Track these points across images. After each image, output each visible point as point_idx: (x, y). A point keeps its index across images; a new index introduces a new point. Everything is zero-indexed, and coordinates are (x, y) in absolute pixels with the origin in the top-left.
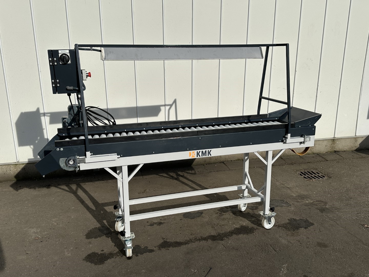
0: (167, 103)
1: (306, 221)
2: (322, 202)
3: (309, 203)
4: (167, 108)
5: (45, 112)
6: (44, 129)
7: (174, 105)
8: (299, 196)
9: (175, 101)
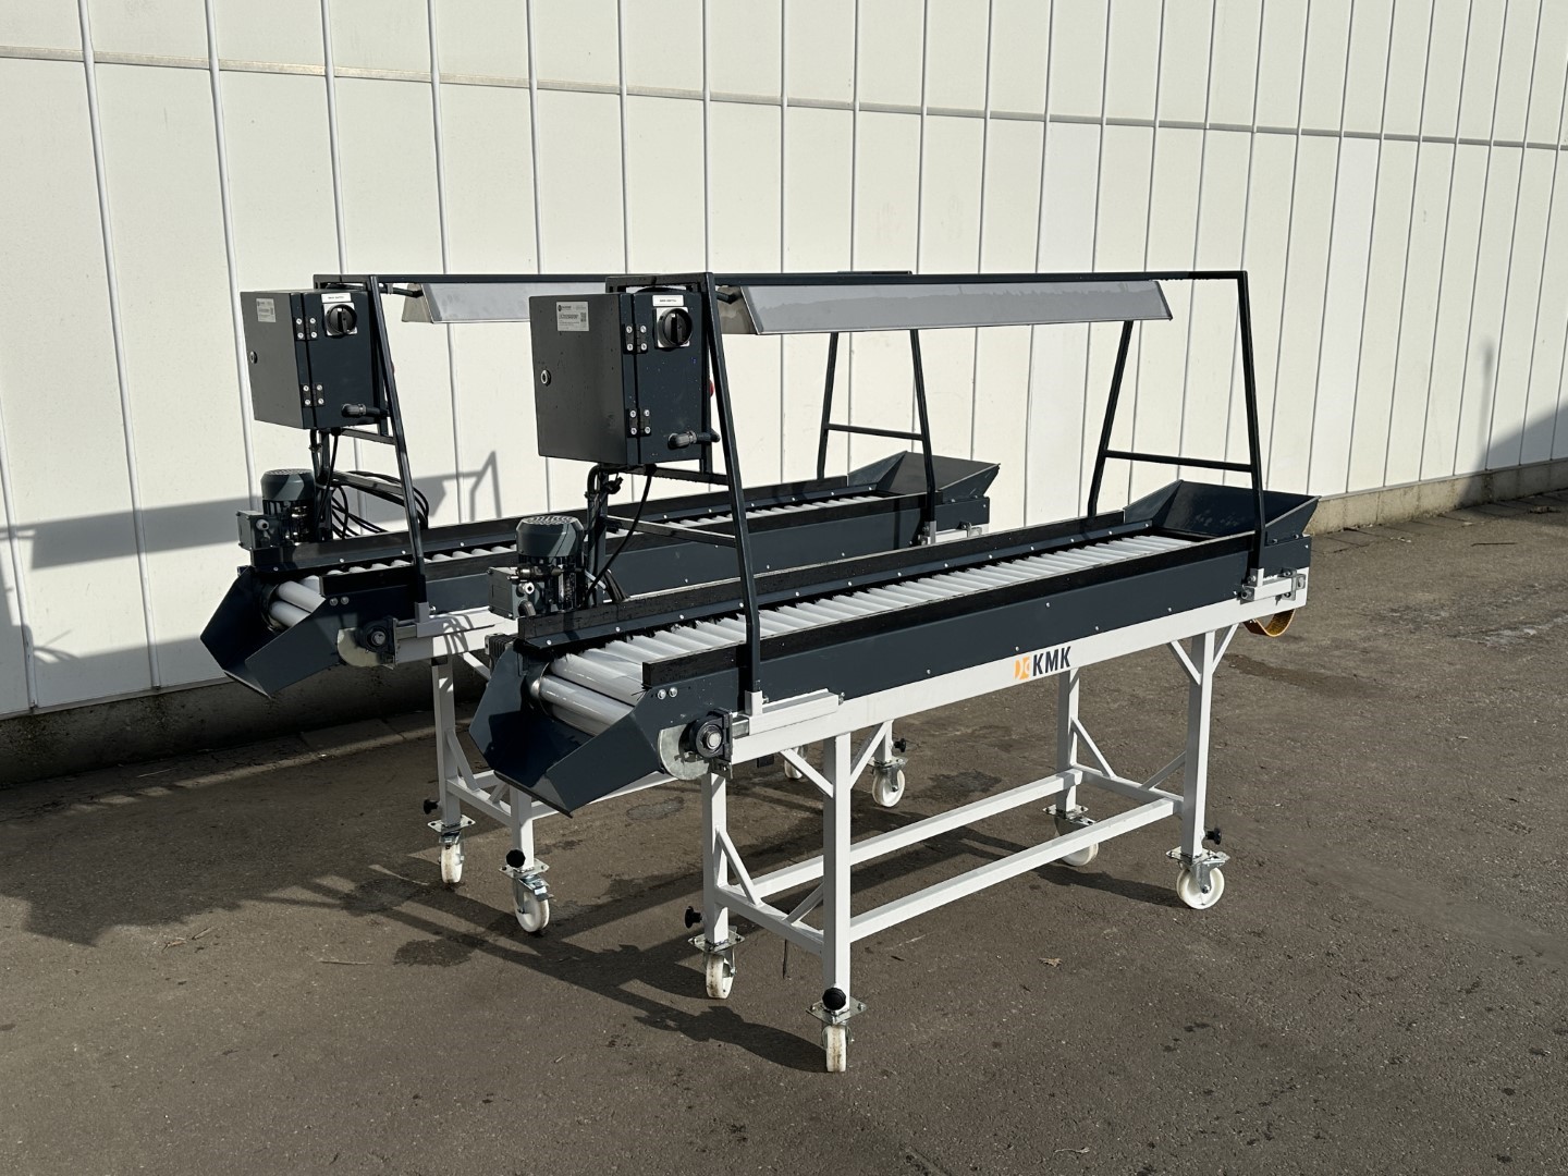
0: (464, 469)
1: (978, 776)
2: (997, 727)
3: (963, 735)
4: (467, 484)
5: (14, 522)
6: (10, 590)
7: (489, 472)
8: (928, 723)
9: (492, 461)
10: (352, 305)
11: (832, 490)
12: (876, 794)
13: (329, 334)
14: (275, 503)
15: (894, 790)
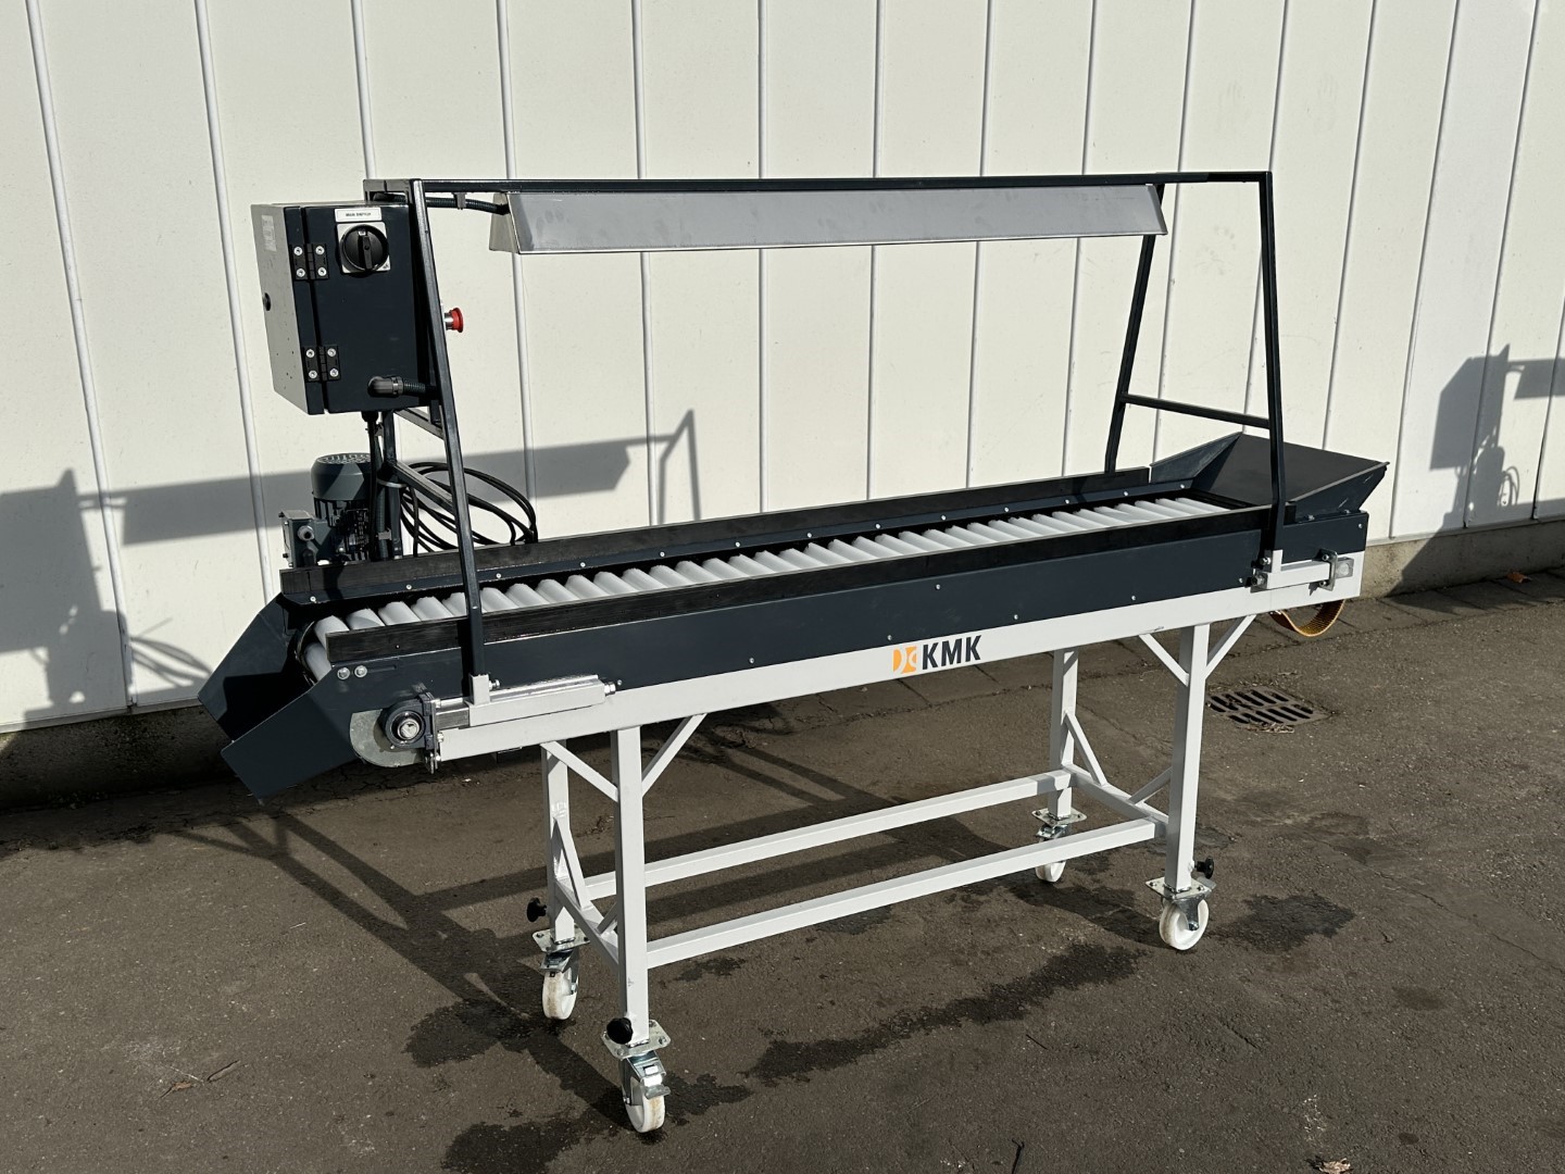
0: (656, 431)
1: (1319, 903)
2: (1346, 816)
3: (1296, 825)
4: (658, 449)
5: (105, 487)
6: (98, 569)
7: (684, 439)
9: (688, 422)
10: (382, 228)
11: (1125, 488)
12: (1164, 932)
13: (345, 270)
14: (325, 502)
15: (1191, 928)
